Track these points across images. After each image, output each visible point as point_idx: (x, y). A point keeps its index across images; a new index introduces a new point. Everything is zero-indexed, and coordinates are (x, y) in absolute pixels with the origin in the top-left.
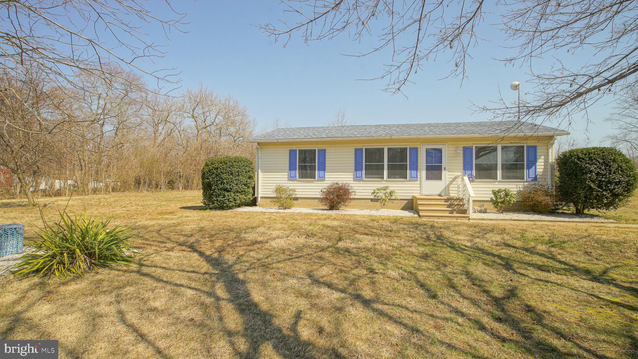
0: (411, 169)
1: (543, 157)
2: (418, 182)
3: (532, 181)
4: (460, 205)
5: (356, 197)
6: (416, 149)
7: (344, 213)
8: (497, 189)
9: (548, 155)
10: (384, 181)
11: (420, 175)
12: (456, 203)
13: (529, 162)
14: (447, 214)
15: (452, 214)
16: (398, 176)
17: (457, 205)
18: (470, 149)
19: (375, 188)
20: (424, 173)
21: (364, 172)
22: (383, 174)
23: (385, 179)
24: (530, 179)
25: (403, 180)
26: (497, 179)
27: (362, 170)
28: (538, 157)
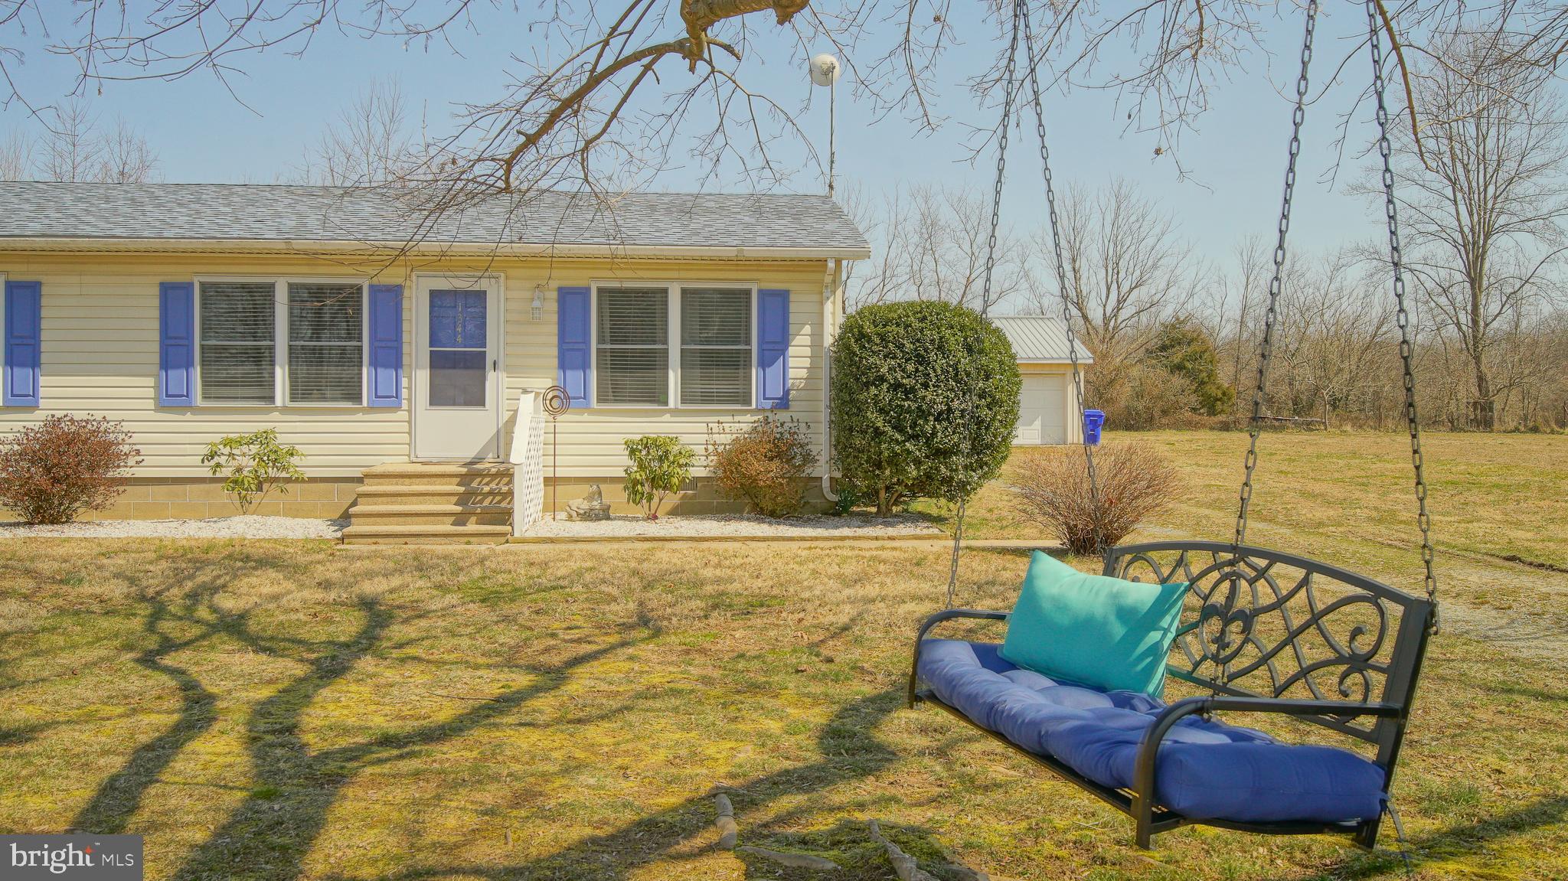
0: (375, 363)
1: (807, 329)
2: (402, 415)
4: (499, 493)
5: (140, 472)
6: (395, 292)
7: (90, 532)
9: (821, 324)
10: (276, 409)
11: (409, 388)
12: (486, 489)
13: (765, 347)
14: (447, 527)
15: (465, 525)
16: (328, 393)
17: (493, 494)
18: (581, 295)
19: (217, 438)
20: (419, 379)
21: (197, 372)
22: (272, 385)
23: (279, 402)
24: (768, 404)
25: (349, 405)
26: (666, 403)
27: (188, 364)
28: (792, 329)
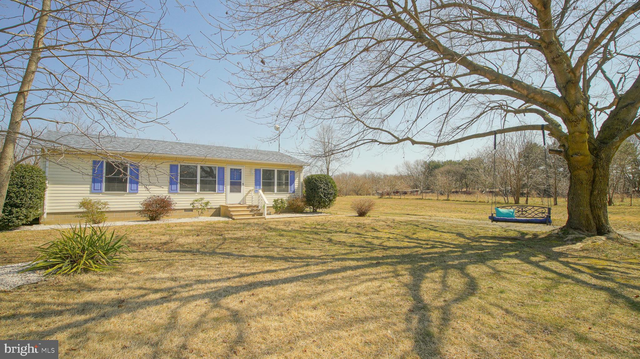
0: (219, 184)
1: (297, 178)
2: (224, 194)
3: (293, 193)
6: (223, 168)
8: (276, 199)
11: (226, 189)
16: (209, 190)
17: (256, 210)
18: (260, 170)
20: (228, 187)
21: (179, 185)
22: (196, 188)
23: (198, 192)
25: (213, 192)
26: (274, 192)
27: (177, 184)
